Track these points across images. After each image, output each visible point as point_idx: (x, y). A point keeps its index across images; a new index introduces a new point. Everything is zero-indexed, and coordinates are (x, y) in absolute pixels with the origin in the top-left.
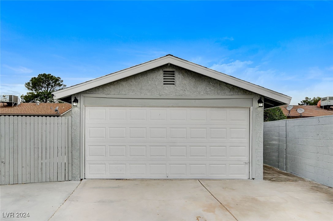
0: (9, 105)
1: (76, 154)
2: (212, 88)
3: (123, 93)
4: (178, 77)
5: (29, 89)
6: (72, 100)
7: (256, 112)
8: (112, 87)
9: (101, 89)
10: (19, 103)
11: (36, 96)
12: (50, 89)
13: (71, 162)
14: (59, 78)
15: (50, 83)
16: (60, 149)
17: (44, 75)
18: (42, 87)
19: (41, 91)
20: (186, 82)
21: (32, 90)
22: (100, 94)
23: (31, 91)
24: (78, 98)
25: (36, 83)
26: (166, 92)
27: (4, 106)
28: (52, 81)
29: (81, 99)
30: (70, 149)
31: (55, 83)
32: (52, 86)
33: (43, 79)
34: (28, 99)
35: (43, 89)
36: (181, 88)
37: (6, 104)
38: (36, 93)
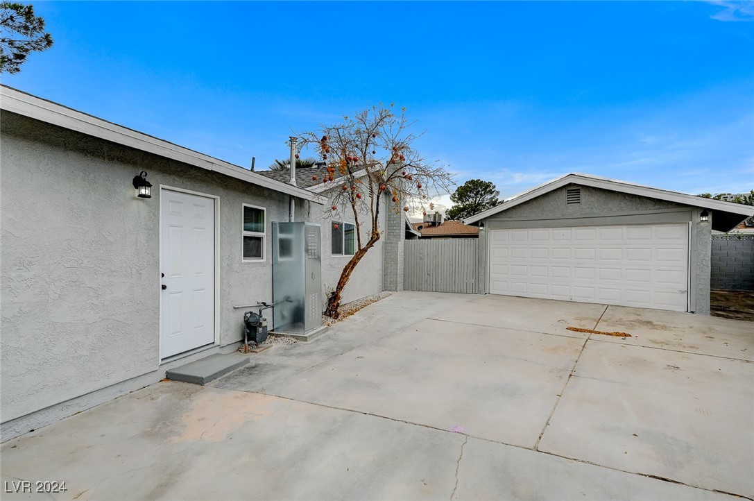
0: (434, 224)
1: (482, 271)
2: (628, 203)
3: (524, 215)
4: (584, 195)
5: (454, 201)
6: (480, 224)
7: (697, 228)
8: (514, 211)
9: (504, 213)
10: (443, 221)
11: (463, 210)
12: (478, 199)
13: (477, 279)
14: (491, 183)
15: (479, 191)
16: (469, 266)
17: (473, 182)
18: (470, 197)
19: (467, 203)
20: (593, 199)
21: (457, 202)
22: (502, 218)
23: (456, 204)
24: (484, 223)
25: (462, 193)
26: (569, 211)
27: (429, 226)
28: (481, 188)
29: (487, 224)
30: (477, 266)
31: (485, 191)
32: (481, 195)
33: (470, 187)
34: (454, 214)
35: (471, 200)
36: (588, 206)
37: (430, 224)
38: (462, 206)
